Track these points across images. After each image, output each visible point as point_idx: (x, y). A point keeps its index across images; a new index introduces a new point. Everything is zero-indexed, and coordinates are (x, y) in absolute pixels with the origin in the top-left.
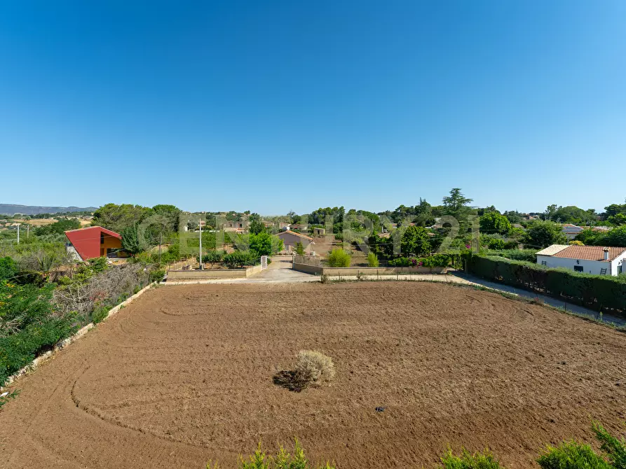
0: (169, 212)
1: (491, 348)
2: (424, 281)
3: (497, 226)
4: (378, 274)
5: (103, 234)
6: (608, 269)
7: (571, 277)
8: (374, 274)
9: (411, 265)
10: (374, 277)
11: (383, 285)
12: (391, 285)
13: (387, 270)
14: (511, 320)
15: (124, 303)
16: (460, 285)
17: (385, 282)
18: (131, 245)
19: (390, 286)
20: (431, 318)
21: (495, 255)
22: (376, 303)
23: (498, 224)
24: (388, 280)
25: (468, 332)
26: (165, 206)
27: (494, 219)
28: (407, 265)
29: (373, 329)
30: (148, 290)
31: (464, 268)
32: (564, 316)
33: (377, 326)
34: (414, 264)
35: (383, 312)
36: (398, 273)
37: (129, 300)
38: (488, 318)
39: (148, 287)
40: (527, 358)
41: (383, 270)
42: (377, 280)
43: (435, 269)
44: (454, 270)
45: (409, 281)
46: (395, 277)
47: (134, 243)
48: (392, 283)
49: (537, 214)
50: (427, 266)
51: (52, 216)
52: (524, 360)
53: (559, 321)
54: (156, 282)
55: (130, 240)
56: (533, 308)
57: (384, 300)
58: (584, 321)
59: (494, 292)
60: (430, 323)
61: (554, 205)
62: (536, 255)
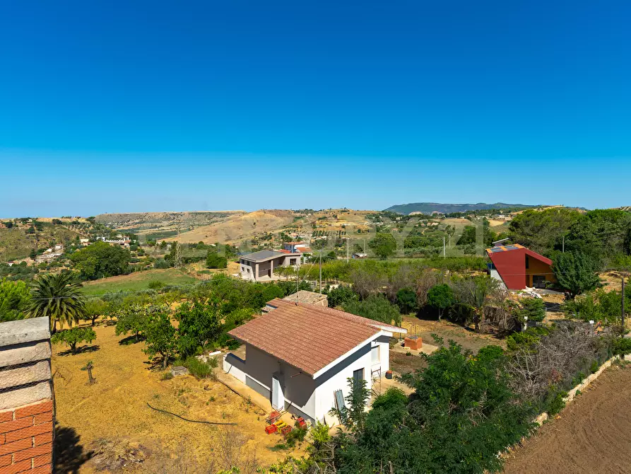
0: (613, 221)
5: (528, 258)
15: (579, 387)
18: (568, 280)
26: (606, 212)
30: (608, 370)
37: (586, 382)
39: (608, 364)
47: (571, 276)
51: (463, 215)
54: (618, 356)
55: (567, 272)
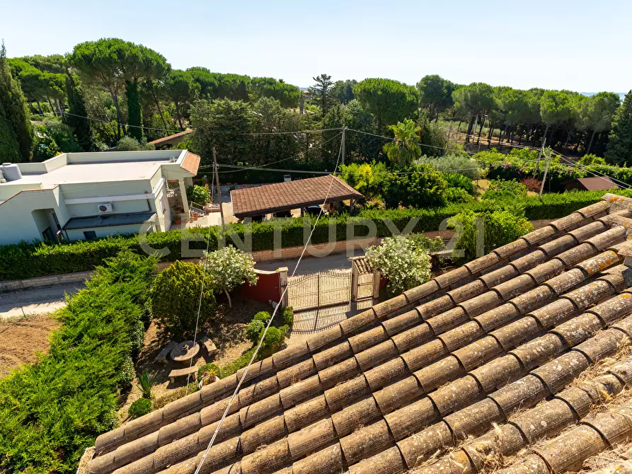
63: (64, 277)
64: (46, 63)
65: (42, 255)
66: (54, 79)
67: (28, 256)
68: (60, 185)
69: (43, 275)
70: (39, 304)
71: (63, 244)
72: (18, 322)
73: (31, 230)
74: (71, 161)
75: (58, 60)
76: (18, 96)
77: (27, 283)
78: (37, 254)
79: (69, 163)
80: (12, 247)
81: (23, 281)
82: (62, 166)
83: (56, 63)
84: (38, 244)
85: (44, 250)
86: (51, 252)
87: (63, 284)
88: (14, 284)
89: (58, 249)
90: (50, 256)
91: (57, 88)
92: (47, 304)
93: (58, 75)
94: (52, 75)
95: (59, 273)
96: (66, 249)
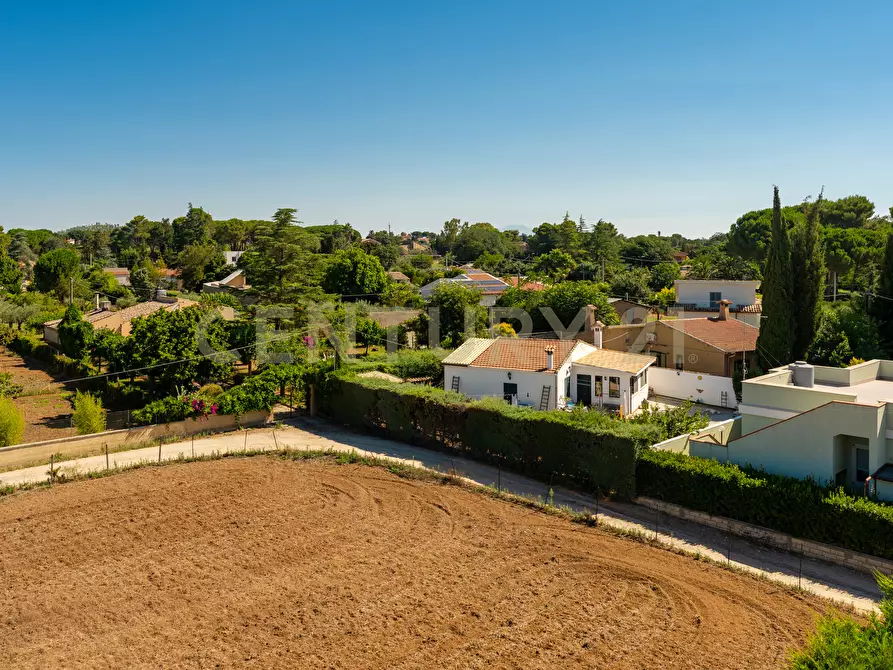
1: (390, 622)
2: (226, 455)
3: (362, 281)
4: (106, 451)
6: (553, 385)
7: (506, 419)
8: (94, 453)
9: (190, 415)
10: (96, 464)
11: (122, 485)
12: (144, 480)
13: (131, 435)
14: (414, 535)
16: (307, 456)
17: (130, 476)
19: (145, 485)
20: (258, 570)
21: (370, 369)
22: (117, 553)
23: (363, 274)
24: (136, 467)
25: (343, 591)
27: (355, 264)
28: (180, 417)
29: (126, 642)
31: (307, 404)
32: (499, 504)
33: (135, 630)
34: (198, 412)
35: (142, 577)
36: (161, 440)
38: (374, 540)
40: (453, 629)
41: (120, 436)
42: (107, 473)
43: (247, 417)
44: (288, 410)
45: (188, 461)
46: (150, 454)
48: (147, 473)
49: (425, 234)
50: (229, 413)
52: (449, 634)
53: (493, 519)
56: (449, 495)
57: (137, 538)
58: (527, 510)
59: (376, 463)
60: (260, 584)
61: (454, 220)
62: (442, 365)
63: (855, 557)
64: (834, 212)
65: (836, 506)
66: (842, 237)
67: (817, 501)
68: (887, 404)
69: (824, 541)
70: (814, 582)
71: (870, 499)
72: (792, 592)
73: (823, 463)
74: (883, 375)
75: (855, 205)
76: (816, 266)
77: (797, 543)
78: (828, 500)
79: (880, 378)
80: (794, 481)
81: (794, 540)
82: (869, 380)
83: (850, 211)
84: (832, 489)
85: (841, 500)
86: (851, 506)
87: (850, 569)
88: (780, 539)
89: (862, 504)
90: (848, 511)
91: (842, 253)
92: (826, 587)
93: (850, 230)
94: (839, 230)
95: (849, 548)
96: (876, 509)
